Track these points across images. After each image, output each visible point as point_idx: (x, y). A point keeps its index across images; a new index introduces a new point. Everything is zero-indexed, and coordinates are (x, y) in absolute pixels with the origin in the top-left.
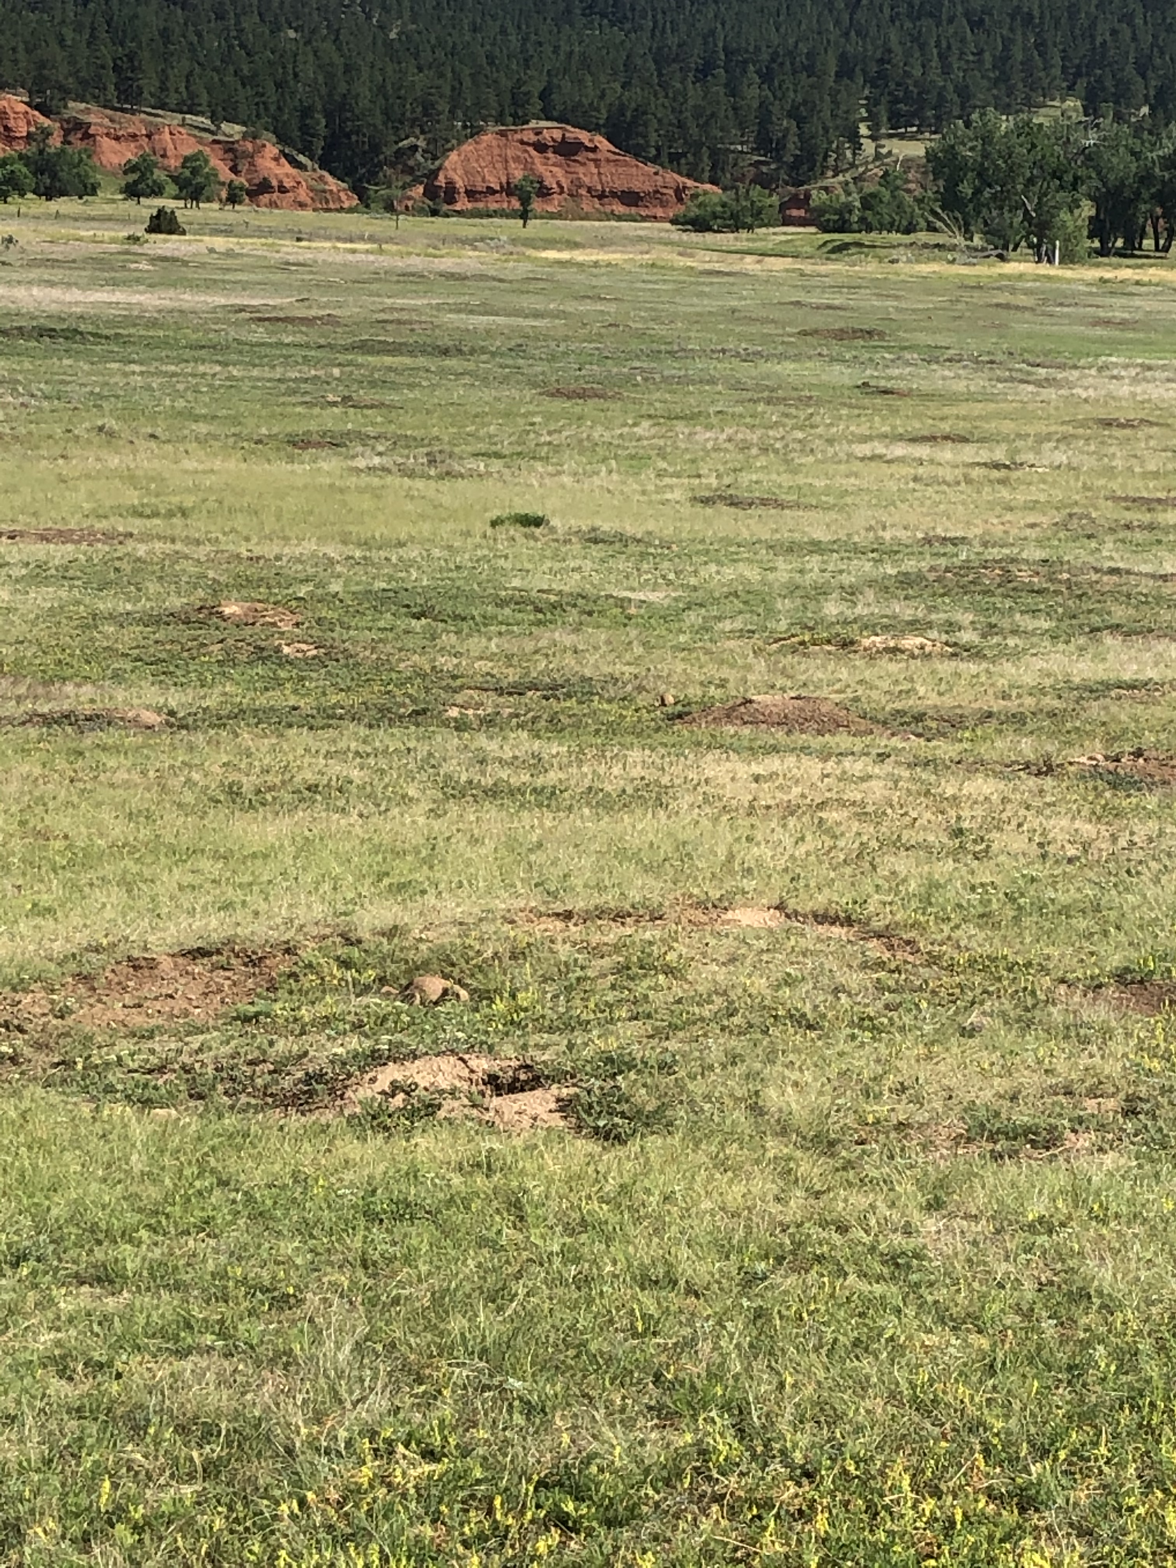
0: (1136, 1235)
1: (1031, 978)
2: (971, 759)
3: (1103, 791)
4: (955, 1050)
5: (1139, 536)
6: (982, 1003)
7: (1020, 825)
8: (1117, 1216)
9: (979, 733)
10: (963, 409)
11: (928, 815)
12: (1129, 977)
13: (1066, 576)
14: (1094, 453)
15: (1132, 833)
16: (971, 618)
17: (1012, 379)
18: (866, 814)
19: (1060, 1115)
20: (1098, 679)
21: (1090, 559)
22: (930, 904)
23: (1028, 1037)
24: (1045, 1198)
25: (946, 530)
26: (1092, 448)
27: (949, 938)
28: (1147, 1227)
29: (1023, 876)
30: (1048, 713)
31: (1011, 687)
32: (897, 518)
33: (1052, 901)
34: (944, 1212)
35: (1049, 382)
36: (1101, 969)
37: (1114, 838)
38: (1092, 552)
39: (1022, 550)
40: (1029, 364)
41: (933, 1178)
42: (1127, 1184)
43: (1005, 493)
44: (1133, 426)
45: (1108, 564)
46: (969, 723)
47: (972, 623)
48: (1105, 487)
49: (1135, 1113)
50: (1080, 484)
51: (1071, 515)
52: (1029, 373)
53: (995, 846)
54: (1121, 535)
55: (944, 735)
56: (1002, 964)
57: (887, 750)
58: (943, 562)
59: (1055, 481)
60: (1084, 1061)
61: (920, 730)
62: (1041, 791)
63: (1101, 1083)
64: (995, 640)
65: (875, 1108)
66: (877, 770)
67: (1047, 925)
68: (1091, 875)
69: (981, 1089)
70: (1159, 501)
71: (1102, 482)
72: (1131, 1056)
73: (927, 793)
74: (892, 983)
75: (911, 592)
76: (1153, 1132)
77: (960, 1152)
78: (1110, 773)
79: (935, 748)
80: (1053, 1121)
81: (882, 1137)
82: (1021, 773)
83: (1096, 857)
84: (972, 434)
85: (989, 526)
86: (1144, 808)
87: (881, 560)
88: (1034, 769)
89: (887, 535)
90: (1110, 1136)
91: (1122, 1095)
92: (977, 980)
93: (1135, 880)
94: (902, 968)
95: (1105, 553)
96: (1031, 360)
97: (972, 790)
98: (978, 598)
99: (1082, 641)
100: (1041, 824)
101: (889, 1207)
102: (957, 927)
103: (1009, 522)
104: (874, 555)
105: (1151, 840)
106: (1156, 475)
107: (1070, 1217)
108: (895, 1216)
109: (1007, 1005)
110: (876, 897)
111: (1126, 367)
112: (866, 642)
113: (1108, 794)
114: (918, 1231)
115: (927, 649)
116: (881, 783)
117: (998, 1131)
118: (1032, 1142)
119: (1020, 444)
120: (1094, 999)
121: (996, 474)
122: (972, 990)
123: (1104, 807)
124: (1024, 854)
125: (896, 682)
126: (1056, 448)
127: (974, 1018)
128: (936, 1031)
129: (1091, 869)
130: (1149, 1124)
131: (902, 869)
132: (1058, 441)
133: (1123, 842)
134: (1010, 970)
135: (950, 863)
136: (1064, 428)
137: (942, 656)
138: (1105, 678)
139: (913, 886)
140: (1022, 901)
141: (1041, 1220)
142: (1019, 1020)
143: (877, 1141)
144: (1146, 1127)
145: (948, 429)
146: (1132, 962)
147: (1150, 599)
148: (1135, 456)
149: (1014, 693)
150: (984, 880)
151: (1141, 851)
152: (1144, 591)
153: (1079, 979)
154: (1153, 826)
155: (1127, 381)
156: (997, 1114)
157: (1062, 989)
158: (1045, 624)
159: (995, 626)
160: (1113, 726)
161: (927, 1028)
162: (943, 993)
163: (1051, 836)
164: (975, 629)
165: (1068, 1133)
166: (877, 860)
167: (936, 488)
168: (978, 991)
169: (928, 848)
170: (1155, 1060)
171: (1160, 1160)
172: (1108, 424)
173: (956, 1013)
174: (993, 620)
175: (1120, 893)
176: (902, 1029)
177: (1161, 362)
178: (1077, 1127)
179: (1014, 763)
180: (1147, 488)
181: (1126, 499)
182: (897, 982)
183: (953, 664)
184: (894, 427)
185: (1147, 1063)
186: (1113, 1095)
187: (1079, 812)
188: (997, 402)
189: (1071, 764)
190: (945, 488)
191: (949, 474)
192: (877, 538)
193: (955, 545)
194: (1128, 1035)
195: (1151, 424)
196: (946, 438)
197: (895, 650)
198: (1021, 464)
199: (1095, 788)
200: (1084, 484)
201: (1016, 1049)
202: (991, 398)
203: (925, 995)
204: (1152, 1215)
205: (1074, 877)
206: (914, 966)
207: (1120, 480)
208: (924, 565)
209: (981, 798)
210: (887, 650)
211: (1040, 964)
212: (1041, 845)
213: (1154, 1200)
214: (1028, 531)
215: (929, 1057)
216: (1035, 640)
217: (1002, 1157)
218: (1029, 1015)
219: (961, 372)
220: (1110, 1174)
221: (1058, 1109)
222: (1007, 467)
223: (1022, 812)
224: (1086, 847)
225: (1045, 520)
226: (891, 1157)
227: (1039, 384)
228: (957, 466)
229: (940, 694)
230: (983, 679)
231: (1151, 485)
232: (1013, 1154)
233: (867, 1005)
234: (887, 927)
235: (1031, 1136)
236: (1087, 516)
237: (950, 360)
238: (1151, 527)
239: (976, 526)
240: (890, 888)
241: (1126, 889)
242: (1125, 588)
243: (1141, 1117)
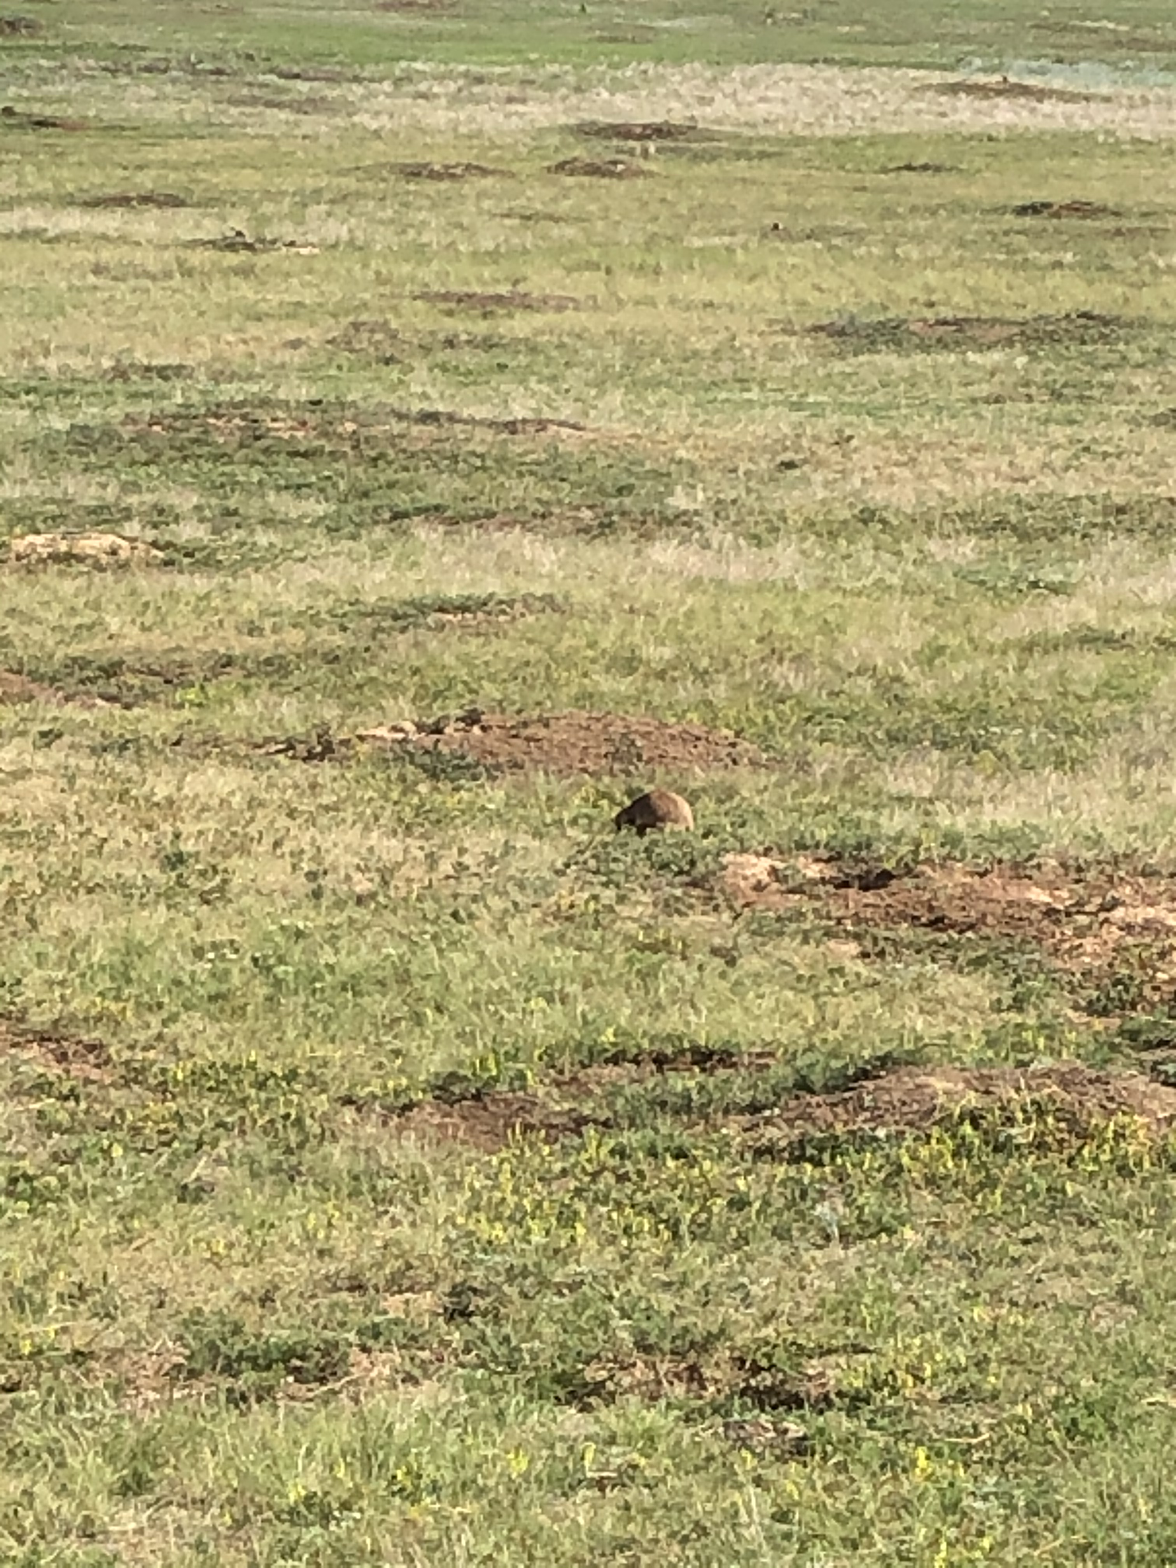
0: (464, 1517)
1: (295, 1098)
2: (199, 737)
3: (416, 783)
4: (170, 1226)
5: (469, 358)
6: (214, 1144)
7: (277, 844)
8: (435, 1488)
9: (211, 692)
10: (174, 151)
11: (125, 832)
12: (456, 1089)
13: (350, 427)
14: (392, 221)
15: (462, 851)
16: (195, 500)
17: (254, 101)
18: (23, 834)
19: (342, 1324)
20: (407, 597)
21: (392, 400)
22: (129, 981)
23: (290, 1198)
24: (317, 1467)
25: (149, 355)
26: (390, 213)
27: (160, 1037)
28: (485, 1502)
29: (283, 928)
30: (325, 655)
31: (264, 613)
32: (67, 337)
33: (331, 968)
34: (150, 1498)
35: (313, 105)
36: (410, 1077)
37: (432, 860)
38: (393, 388)
39: (277, 386)
40: (282, 75)
41: (131, 1442)
42: (452, 1434)
43: (246, 290)
44: (453, 176)
45: (416, 406)
46: (197, 674)
47: (198, 508)
48: (413, 279)
49: (466, 1314)
50: (371, 275)
51: (356, 326)
52: (280, 90)
53: (237, 881)
54: (443, 355)
55: (153, 697)
56: (248, 1078)
57: (58, 726)
58: (147, 407)
59: (329, 272)
60: (382, 1232)
61: (114, 690)
62: (313, 786)
63: (409, 1267)
64: (237, 535)
65: (34, 1328)
66: (40, 760)
67: (323, 1009)
68: (396, 923)
69: (212, 1289)
70: (499, 299)
71: (406, 269)
72: (460, 1220)
73: (123, 796)
74: (63, 1117)
75: (93, 458)
76: (494, 1343)
77: (177, 1395)
78: (427, 752)
79: (139, 720)
80: (328, 1334)
81: (46, 1376)
82: (280, 757)
83: (403, 893)
84: (191, 192)
85: (223, 346)
86: (483, 809)
87: (42, 407)
88: (301, 749)
89: (52, 364)
90: (425, 1355)
91: (445, 1287)
92: (207, 1104)
93: (465, 928)
94: (80, 1090)
95: (417, 389)
96: (284, 67)
97: (200, 789)
98: (206, 466)
99: (380, 533)
100: (313, 840)
101: (57, 1494)
102: (173, 1018)
103: (257, 339)
104: (31, 397)
105: (491, 861)
106: (494, 256)
107: (357, 1493)
108: (67, 1508)
109: (257, 1145)
110: (37, 972)
111: (440, 78)
112: (19, 545)
113: (423, 788)
114: (105, 1532)
115: (123, 554)
116: (47, 781)
117: (240, 1357)
118: (297, 1370)
119: (268, 208)
120: (400, 1129)
121: (232, 259)
122: (199, 1123)
123: (418, 810)
124: (284, 893)
125: (73, 611)
126: (329, 214)
127: (201, 1168)
128: (138, 1194)
129: (394, 912)
130: (489, 1332)
131: (80, 923)
132: (332, 202)
133: (446, 867)
134: (261, 1086)
135: (162, 913)
136: (343, 181)
137: (148, 565)
138: (416, 595)
139: (99, 954)
140: (280, 970)
141: (309, 1500)
142: (275, 1169)
143: (38, 1386)
144: (483, 1338)
145: (150, 185)
146: (460, 1064)
147: (489, 463)
148: (460, 226)
149: (268, 624)
150: (218, 938)
151: (475, 880)
152: (480, 449)
153: (375, 1097)
154: (497, 835)
155: (443, 101)
156: (237, 1330)
157: (349, 1114)
158: (316, 507)
159: (235, 513)
160: (432, 673)
161: (122, 1191)
162: (149, 1129)
163: (329, 859)
164: (202, 520)
165: (355, 1354)
166: (39, 911)
167: (132, 282)
168: (208, 1124)
169: (125, 888)
170: (498, 1225)
171: (504, 1390)
172: (414, 173)
173: (171, 1163)
174: (232, 504)
175: (440, 951)
176: (81, 1194)
177: (498, 70)
178: (370, 1343)
179: (268, 740)
180: (480, 280)
181: (446, 297)
182: (73, 1114)
183: (165, 579)
184: (58, 183)
185: (485, 1230)
186: (430, 1286)
187: (377, 819)
188: (233, 138)
189: (361, 738)
190: (149, 283)
191: (151, 260)
192: (36, 369)
193: (166, 378)
194: (455, 1185)
195: (484, 172)
196: (146, 200)
197: (69, 557)
198: (274, 242)
199: (402, 778)
200: (378, 273)
201: (272, 1217)
202: (221, 132)
203: (119, 1135)
204: (491, 1482)
205: (368, 926)
206: (103, 1087)
207: (435, 265)
208: (115, 413)
209: (215, 802)
210: (55, 557)
211: (310, 1074)
212: (312, 876)
213: (495, 1457)
214: (286, 355)
215: (126, 1238)
216: (300, 534)
217: (244, 1398)
218: (294, 1160)
219: (168, 88)
220: (424, 1418)
221: (339, 1315)
222: (249, 247)
223: (283, 821)
224: (385, 877)
225: (314, 335)
226: (61, 1409)
227: (301, 107)
228: (166, 247)
229: (144, 629)
230: (216, 602)
231: (486, 275)
232: (264, 1393)
233: (22, 1156)
234: (56, 1023)
235: (296, 1363)
236: (384, 326)
237: (148, 69)
238: (488, 344)
239: (202, 346)
240: (61, 958)
241: (453, 943)
242: (447, 446)
243: (475, 1319)
